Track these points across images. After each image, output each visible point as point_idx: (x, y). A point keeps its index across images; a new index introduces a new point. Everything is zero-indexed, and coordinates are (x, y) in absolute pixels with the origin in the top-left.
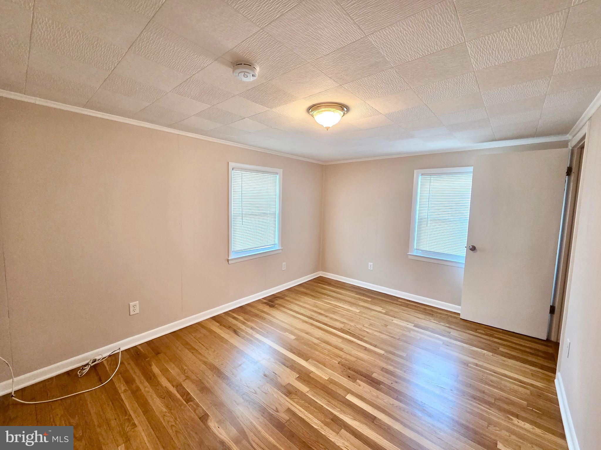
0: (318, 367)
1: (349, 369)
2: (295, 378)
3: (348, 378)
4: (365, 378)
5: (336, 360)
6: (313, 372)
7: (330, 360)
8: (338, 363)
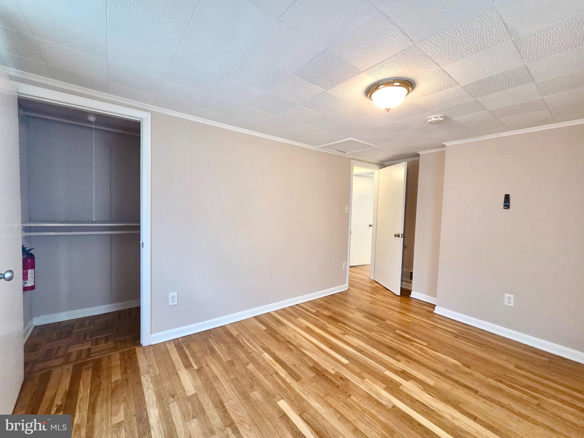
0: (378, 394)
1: (338, 387)
2: (402, 385)
3: (342, 376)
4: (324, 374)
5: (353, 401)
6: (383, 390)
7: (361, 401)
8: (351, 395)
